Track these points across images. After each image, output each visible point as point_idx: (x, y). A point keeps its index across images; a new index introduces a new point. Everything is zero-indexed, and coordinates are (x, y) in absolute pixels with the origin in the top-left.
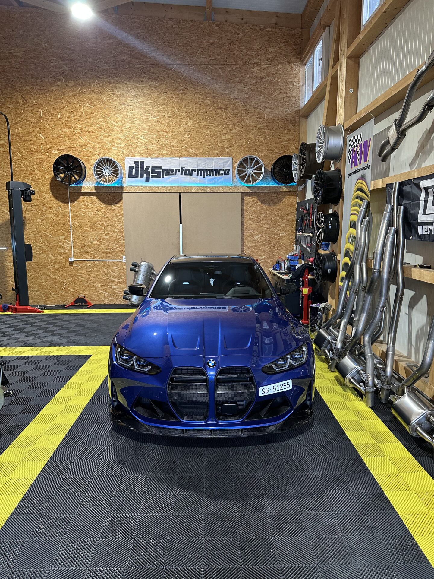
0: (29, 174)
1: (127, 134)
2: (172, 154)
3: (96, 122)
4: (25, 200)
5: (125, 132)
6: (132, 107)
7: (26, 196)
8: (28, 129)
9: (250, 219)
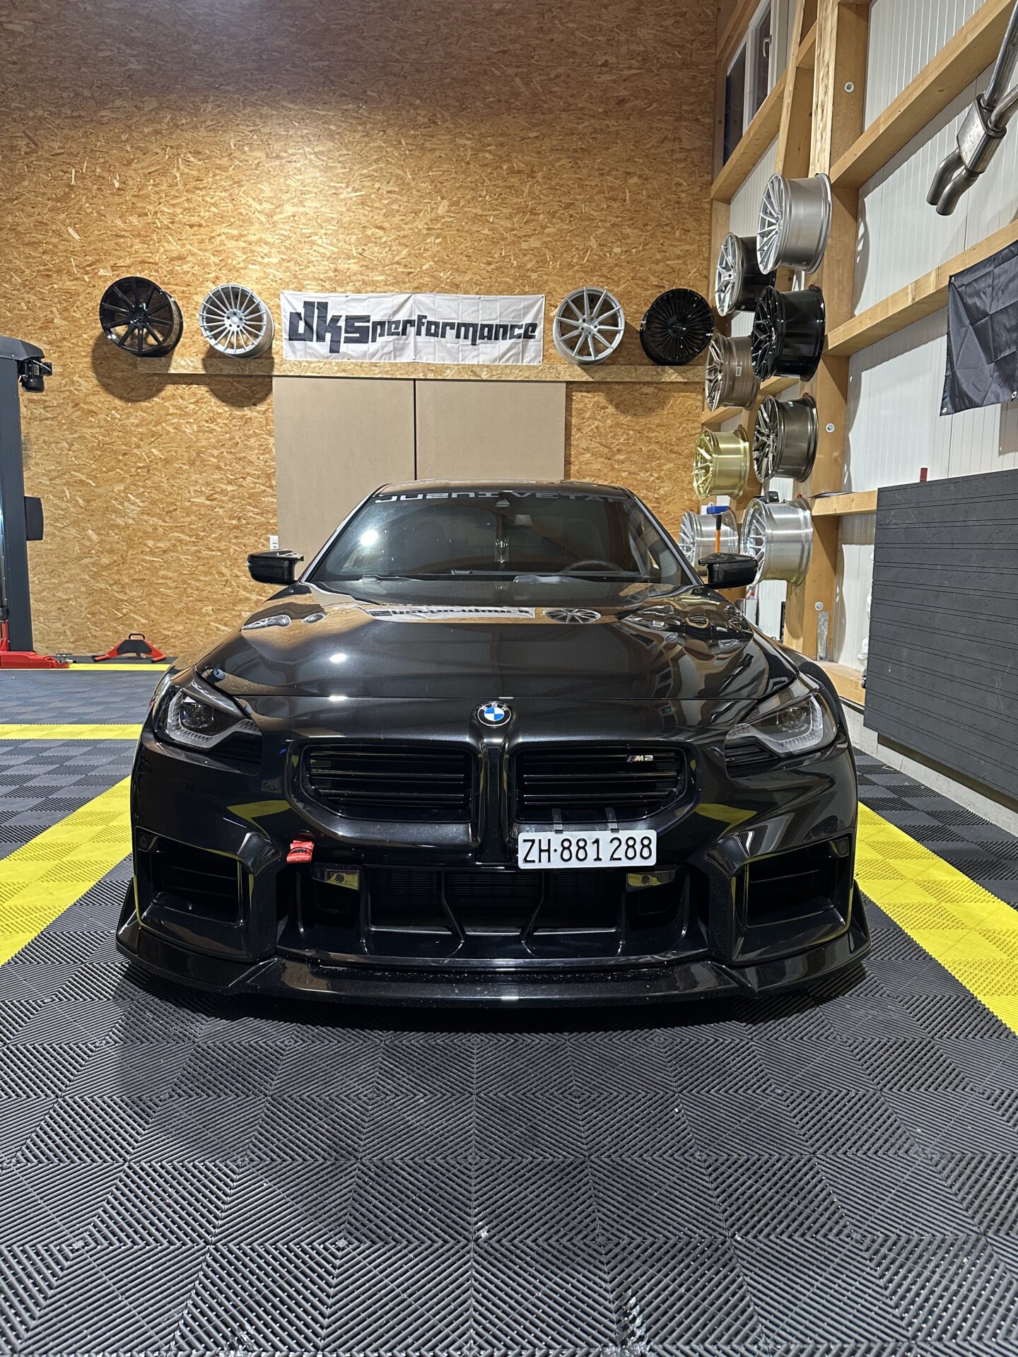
0: (41, 328)
1: (286, 233)
2: (397, 283)
3: (208, 199)
4: (28, 387)
5: (281, 226)
6: (298, 165)
7: (30, 377)
8: (39, 214)
9: (587, 450)
